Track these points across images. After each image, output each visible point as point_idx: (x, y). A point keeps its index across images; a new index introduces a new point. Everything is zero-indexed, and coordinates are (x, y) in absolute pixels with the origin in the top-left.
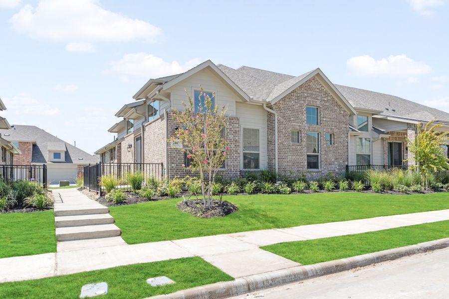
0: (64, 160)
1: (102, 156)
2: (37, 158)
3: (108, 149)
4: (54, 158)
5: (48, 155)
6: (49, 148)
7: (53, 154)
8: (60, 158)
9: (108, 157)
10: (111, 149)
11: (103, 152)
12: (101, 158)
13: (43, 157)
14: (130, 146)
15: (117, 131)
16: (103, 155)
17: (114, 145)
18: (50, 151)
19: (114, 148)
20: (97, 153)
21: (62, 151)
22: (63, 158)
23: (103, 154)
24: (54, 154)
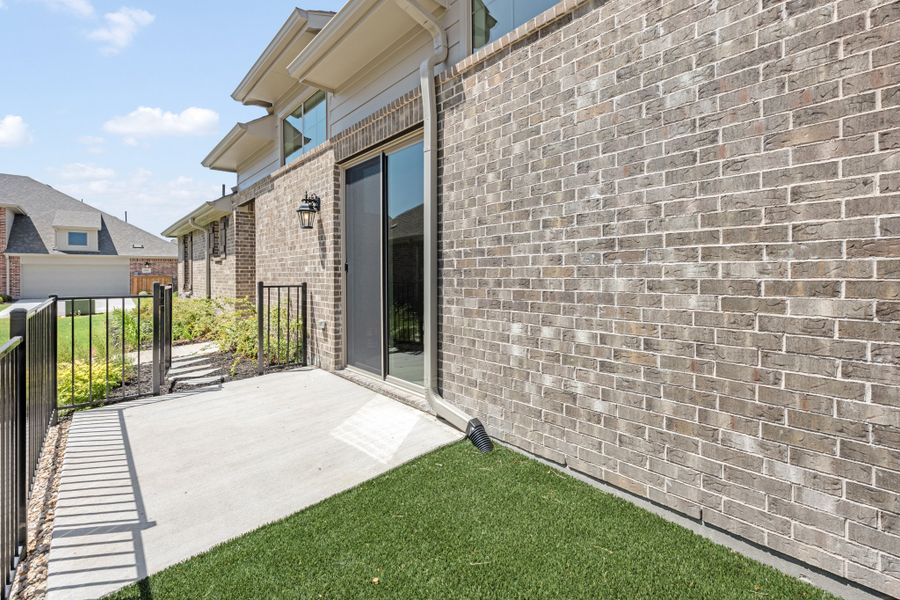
0: (95, 248)
1: (185, 242)
2: (24, 242)
3: (203, 223)
4: (70, 243)
5: (53, 236)
6: (57, 222)
7: (67, 235)
8: (85, 244)
9: (201, 244)
10: (214, 224)
11: (187, 232)
12: (182, 247)
13: (41, 240)
14: (313, 204)
15: (234, 165)
16: (186, 240)
17: (223, 210)
18: (57, 229)
19: (225, 220)
20: (168, 233)
21: (91, 230)
22: (93, 243)
23: (185, 237)
24: (70, 234)
